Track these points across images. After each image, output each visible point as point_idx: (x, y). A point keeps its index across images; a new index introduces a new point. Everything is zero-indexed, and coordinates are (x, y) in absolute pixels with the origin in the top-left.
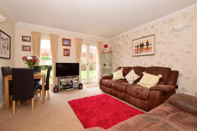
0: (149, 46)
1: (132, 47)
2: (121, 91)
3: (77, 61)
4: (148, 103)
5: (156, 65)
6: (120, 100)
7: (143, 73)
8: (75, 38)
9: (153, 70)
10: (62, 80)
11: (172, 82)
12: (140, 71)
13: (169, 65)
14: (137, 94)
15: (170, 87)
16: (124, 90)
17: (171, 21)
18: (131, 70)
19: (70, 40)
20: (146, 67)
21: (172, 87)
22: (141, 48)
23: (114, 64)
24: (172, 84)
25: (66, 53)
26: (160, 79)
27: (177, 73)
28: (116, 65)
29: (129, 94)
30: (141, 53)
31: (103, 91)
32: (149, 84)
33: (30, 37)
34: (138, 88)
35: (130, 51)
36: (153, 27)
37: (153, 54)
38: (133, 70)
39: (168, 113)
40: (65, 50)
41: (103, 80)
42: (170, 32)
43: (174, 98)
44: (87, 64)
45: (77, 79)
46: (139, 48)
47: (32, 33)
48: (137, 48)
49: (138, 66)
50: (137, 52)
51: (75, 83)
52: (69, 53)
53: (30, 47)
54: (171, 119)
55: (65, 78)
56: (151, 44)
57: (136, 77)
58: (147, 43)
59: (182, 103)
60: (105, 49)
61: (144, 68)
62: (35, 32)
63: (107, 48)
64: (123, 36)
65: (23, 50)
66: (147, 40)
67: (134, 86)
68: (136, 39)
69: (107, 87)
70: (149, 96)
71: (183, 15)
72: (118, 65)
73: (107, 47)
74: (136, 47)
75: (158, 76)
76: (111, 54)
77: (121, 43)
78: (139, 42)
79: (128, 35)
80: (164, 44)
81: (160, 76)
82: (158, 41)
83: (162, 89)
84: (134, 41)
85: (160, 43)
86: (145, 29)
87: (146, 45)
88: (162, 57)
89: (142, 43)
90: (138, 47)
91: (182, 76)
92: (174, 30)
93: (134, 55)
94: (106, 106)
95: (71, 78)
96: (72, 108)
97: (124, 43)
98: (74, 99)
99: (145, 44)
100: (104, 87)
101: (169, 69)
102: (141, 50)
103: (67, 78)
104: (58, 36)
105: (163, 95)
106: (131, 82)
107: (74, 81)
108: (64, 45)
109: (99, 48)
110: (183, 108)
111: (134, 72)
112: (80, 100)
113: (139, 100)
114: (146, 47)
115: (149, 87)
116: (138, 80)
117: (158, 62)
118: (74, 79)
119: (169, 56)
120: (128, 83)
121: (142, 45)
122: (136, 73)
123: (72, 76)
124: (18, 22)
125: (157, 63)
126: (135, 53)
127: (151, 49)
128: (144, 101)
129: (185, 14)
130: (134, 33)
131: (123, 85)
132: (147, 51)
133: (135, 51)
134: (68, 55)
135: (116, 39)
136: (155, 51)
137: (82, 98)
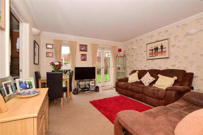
0: (163, 50)
1: (147, 51)
2: (138, 92)
3: (93, 65)
4: (165, 102)
5: (171, 68)
6: (137, 101)
7: (159, 75)
8: (91, 44)
9: (168, 73)
10: (81, 83)
11: (187, 84)
12: (155, 73)
13: (184, 67)
14: (154, 94)
15: (185, 87)
16: (141, 92)
17: (185, 25)
18: (146, 73)
19: (86, 46)
20: (161, 70)
21: (187, 87)
22: (155, 52)
23: (128, 67)
24: (187, 85)
25: (83, 58)
26: (175, 81)
27: (192, 75)
28: (130, 68)
29: (145, 95)
30: (155, 56)
31: (119, 93)
32: (164, 85)
33: (52, 45)
34: (154, 89)
35: (145, 54)
36: (167, 31)
37: (168, 57)
38: (148, 72)
39: (182, 107)
40: (83, 55)
41: (119, 83)
42: (185, 36)
43: (187, 95)
44: (102, 68)
45: (94, 82)
46: (154, 51)
47: (55, 41)
48: (151, 52)
49: (153, 69)
50: (151, 56)
51: (92, 86)
52: (86, 58)
53: (52, 53)
54: (184, 110)
55: (82, 81)
56: (166, 48)
57: (152, 79)
58: (162, 47)
59: (194, 99)
60: (119, 53)
61: (160, 71)
62: (57, 40)
63: (121, 53)
64: (136, 41)
65: (47, 56)
66: (162, 44)
67: (150, 87)
68: (150, 43)
69: (123, 89)
70: (165, 96)
71: (196, 20)
72: (132, 68)
73: (121, 51)
74: (150, 50)
75: (173, 78)
76: (125, 57)
77: (135, 47)
78: (154, 46)
79: (141, 40)
80: (178, 47)
81: (175, 78)
82: (172, 45)
83: (177, 89)
84: (148, 45)
85: (174, 47)
86: (159, 33)
87: (160, 49)
88: (176, 60)
89: (156, 47)
90: (152, 50)
91: (198, 78)
92: (188, 34)
93: (148, 59)
94: (126, 106)
95: (88, 81)
96: (95, 107)
97: (138, 47)
98: (95, 100)
99: (159, 47)
100: (120, 89)
101: (184, 71)
102: (156, 53)
103: (84, 81)
104: (76, 43)
105: (178, 95)
106: (147, 84)
107: (91, 84)
108: (81, 50)
109: (113, 52)
110: (195, 103)
111: (150, 75)
112: (100, 101)
113: (156, 100)
114: (160, 50)
115: (165, 88)
116: (154, 82)
117: (173, 64)
118: (90, 82)
119: (184, 58)
120: (144, 85)
121: (156, 49)
122: (152, 76)
123: (89, 80)
124: (43, 32)
125: (172, 66)
126: (150, 57)
127: (166, 53)
128: (160, 101)
129: (198, 19)
130: (148, 37)
131: (139, 86)
132: (162, 55)
133: (149, 55)
134: (84, 60)
135: (130, 43)
136: (169, 54)
137: (101, 99)
